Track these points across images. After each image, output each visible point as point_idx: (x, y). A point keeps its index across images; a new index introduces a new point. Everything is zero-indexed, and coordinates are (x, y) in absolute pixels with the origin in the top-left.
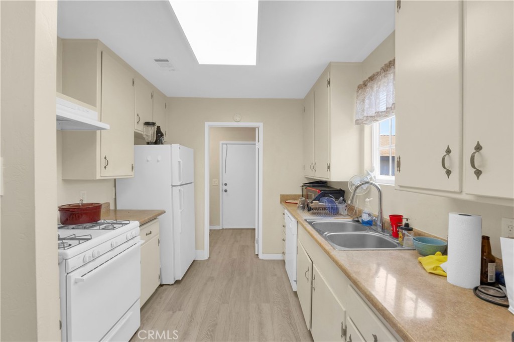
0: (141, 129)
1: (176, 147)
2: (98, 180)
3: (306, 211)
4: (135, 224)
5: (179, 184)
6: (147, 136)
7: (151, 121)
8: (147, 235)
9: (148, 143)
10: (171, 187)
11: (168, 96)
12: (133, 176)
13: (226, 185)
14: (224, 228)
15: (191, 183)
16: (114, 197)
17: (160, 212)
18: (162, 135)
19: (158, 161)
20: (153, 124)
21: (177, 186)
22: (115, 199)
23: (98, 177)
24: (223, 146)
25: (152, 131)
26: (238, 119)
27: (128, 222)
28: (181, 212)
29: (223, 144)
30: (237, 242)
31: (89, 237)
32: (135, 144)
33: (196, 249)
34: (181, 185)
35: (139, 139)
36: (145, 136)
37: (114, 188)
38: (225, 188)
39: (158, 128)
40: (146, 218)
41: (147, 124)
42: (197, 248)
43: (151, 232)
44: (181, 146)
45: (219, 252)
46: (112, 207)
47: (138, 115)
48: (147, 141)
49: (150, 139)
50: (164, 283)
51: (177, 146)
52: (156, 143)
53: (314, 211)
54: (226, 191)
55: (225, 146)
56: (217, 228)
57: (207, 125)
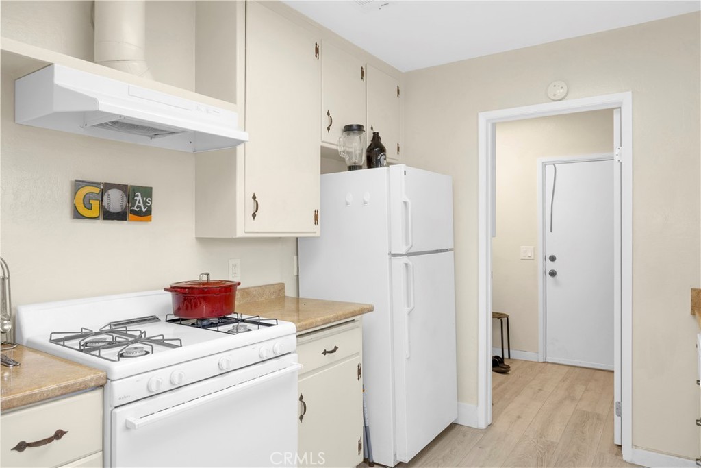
0: (335, 139)
2: (238, 238)
4: (287, 327)
5: (403, 252)
6: (349, 153)
7: (354, 122)
8: (325, 353)
9: (350, 168)
10: (388, 256)
11: (403, 71)
12: (318, 234)
13: (553, 259)
14: (549, 359)
15: (447, 250)
16: (295, 274)
17: (357, 309)
18: (382, 150)
19: (365, 203)
20: (360, 128)
21: (401, 255)
22: (298, 276)
23: (240, 233)
24: (544, 169)
26: (560, 92)
27: (273, 322)
28: (409, 314)
29: (545, 164)
30: (573, 399)
31: (177, 343)
32: (321, 173)
33: (458, 401)
34: (409, 254)
35: (332, 161)
36: (342, 155)
37: (295, 257)
38: (551, 266)
39: (376, 137)
40: (319, 319)
41: (349, 129)
43: (336, 348)
44: (408, 167)
45: (519, 417)
46: (290, 292)
47: (328, 114)
48: (349, 164)
49: (355, 160)
52: (367, 165)
54: (553, 274)
55: (550, 169)
56: (531, 356)
57: (483, 119)
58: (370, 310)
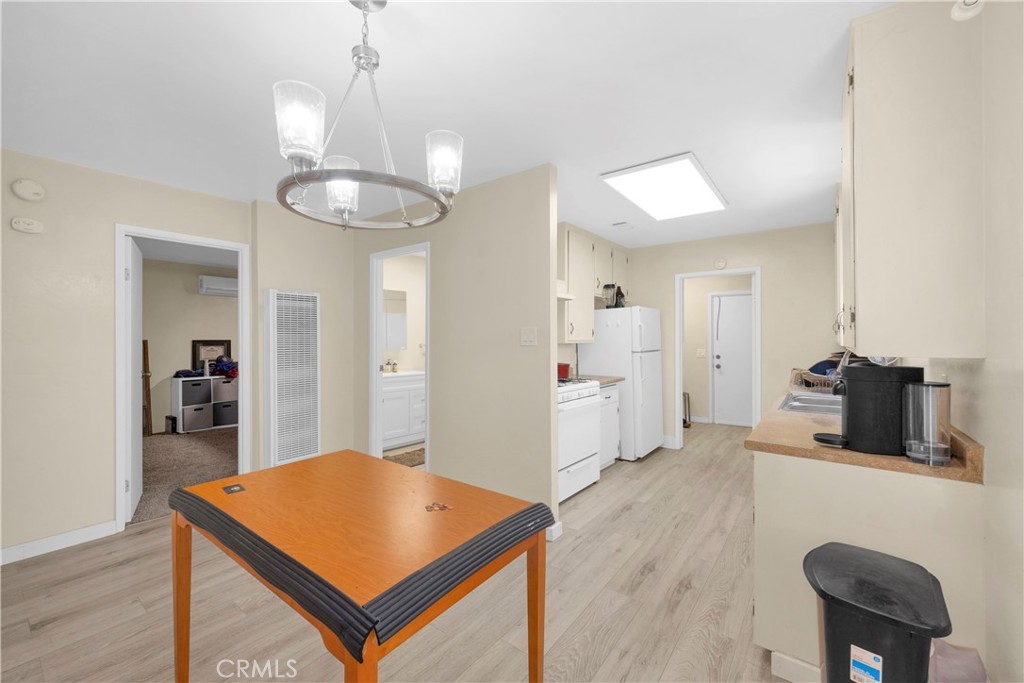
0: (600, 292)
1: (636, 309)
2: (567, 344)
3: (804, 386)
5: (640, 350)
6: (607, 299)
7: (610, 283)
8: (606, 398)
9: (608, 307)
10: (631, 353)
11: (630, 249)
12: (593, 341)
13: (718, 357)
14: (716, 422)
15: (657, 351)
16: (576, 360)
17: (619, 378)
18: (623, 296)
19: (618, 325)
20: (613, 286)
21: (638, 352)
23: (566, 342)
24: (712, 301)
25: (612, 292)
26: (722, 265)
27: (589, 381)
29: (713, 297)
32: (596, 308)
33: (664, 435)
34: (642, 352)
35: (599, 303)
36: (605, 300)
37: (576, 352)
38: (717, 362)
40: (606, 381)
41: (607, 286)
42: (665, 433)
43: (610, 396)
44: (643, 308)
47: (597, 279)
48: (607, 305)
49: (610, 303)
50: (623, 458)
51: (639, 307)
52: (616, 306)
53: (815, 388)
54: (718, 367)
55: (716, 300)
56: (705, 420)
57: (678, 277)
58: (624, 379)
